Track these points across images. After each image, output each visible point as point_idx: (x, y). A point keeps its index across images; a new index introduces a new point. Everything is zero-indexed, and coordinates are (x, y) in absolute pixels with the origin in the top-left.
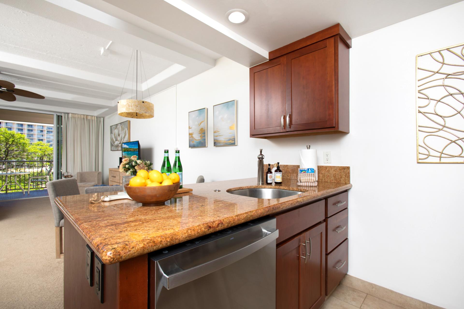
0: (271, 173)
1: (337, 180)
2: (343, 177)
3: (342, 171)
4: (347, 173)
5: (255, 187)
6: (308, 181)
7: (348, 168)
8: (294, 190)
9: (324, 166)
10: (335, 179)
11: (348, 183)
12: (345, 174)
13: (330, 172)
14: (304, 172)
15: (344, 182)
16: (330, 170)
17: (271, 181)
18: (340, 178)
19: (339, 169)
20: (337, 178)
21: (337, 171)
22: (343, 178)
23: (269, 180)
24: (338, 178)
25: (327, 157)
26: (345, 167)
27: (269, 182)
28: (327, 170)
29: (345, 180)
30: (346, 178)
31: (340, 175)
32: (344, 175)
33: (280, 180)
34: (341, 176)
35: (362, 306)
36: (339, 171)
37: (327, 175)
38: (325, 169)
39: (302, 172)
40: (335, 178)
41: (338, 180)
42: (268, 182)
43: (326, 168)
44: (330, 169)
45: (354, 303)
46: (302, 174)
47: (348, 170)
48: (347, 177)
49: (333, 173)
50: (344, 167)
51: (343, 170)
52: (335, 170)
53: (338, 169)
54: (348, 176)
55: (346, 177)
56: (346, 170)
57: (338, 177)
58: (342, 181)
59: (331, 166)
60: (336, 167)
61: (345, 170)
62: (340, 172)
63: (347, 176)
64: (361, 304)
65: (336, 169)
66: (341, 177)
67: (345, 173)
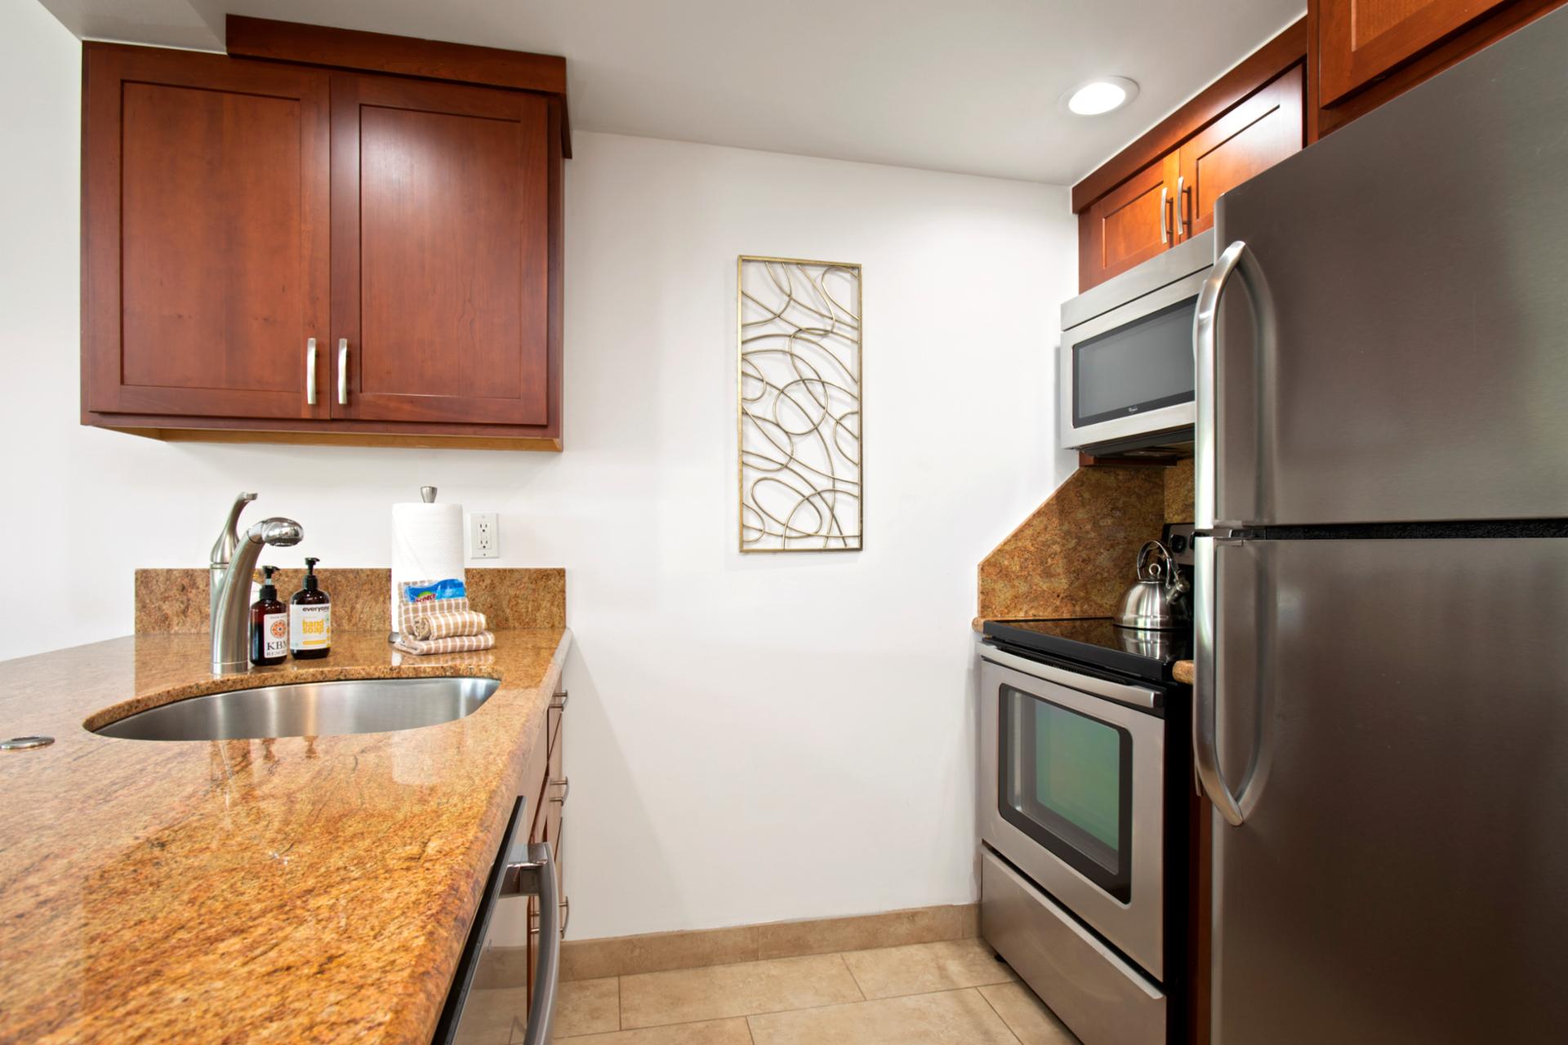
0: (280, 608)
1: (523, 621)
2: (543, 606)
3: (542, 583)
4: (558, 590)
5: (208, 688)
6: (460, 631)
7: (561, 573)
8: (423, 675)
9: (473, 569)
10: (517, 614)
11: (561, 626)
12: (549, 597)
13: (497, 593)
14: (428, 598)
15: (548, 623)
16: (497, 584)
17: (280, 650)
18: (532, 610)
19: (529, 578)
20: (523, 610)
21: (523, 586)
22: (544, 611)
23: (275, 646)
24: (527, 612)
25: (484, 534)
26: (551, 570)
27: (269, 654)
28: (483, 585)
29: (551, 615)
30: (555, 609)
31: (533, 601)
32: (548, 599)
33: (324, 642)
34: (536, 604)
35: (622, 1021)
36: (530, 586)
37: (483, 605)
38: (476, 579)
39: (422, 597)
40: (516, 611)
41: (527, 620)
42: (266, 656)
43: (482, 576)
44: (495, 582)
45: (599, 1026)
46: (420, 605)
47: (562, 582)
48: (558, 606)
49: (508, 593)
50: (546, 570)
51: (544, 580)
52: (516, 582)
53: (526, 579)
54: (559, 597)
55: (552, 604)
56: (553, 580)
57: (527, 608)
58: (538, 621)
59: (499, 571)
60: (517, 570)
61: (550, 580)
62: (534, 590)
63: (556, 603)
64: (618, 1016)
65: (519, 580)
66: (538, 609)
67: (549, 593)
